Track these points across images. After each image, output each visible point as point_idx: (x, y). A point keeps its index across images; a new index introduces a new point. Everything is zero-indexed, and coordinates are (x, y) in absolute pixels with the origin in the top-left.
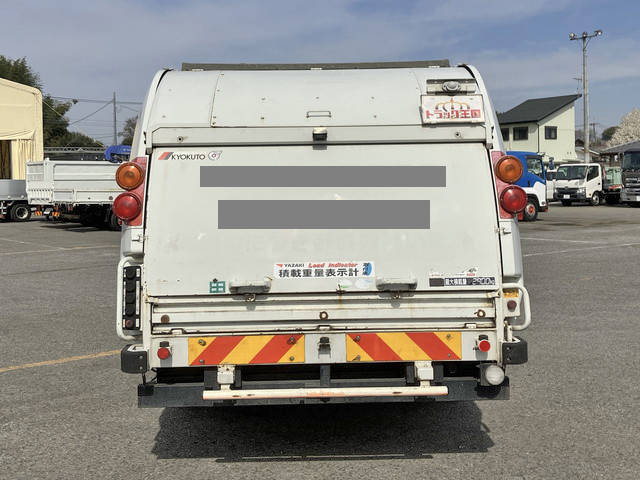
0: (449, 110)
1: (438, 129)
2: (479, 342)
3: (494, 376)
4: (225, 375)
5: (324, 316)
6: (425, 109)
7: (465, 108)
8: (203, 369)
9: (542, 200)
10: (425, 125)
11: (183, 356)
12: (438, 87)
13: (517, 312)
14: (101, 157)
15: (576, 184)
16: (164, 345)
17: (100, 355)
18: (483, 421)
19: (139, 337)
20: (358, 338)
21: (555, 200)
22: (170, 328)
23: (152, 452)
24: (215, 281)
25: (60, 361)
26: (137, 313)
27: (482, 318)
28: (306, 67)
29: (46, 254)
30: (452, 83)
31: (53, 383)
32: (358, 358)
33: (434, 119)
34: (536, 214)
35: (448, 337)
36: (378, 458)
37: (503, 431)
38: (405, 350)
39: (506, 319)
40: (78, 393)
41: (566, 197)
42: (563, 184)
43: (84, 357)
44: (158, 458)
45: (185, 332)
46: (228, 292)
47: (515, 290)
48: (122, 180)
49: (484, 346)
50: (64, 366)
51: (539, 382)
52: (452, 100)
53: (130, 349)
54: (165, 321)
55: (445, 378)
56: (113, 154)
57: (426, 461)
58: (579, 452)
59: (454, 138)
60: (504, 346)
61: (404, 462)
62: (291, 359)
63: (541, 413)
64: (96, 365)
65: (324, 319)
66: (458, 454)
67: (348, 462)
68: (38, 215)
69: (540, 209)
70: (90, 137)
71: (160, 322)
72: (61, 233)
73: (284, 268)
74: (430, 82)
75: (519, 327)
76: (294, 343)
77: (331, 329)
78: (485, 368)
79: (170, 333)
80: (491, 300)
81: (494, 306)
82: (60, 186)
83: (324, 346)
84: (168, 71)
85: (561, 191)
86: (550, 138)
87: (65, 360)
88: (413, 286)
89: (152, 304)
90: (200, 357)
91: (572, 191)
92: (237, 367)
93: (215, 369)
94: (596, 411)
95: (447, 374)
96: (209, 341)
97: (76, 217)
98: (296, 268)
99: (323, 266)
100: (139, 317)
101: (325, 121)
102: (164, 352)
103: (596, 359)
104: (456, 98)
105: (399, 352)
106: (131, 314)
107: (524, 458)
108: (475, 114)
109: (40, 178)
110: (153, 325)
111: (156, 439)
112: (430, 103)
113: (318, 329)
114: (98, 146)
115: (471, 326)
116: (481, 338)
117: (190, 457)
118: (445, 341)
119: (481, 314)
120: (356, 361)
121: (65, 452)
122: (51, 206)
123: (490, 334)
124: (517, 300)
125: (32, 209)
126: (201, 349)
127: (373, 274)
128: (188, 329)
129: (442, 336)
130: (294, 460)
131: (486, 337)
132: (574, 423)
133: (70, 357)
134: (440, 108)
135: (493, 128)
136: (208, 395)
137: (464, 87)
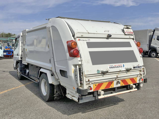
1: (127, 36)
6: (125, 31)
7: (130, 32)
12: (126, 27)
16: (90, 87)
20: (122, 81)
24: (98, 70)
28: (88, 20)
30: (128, 26)
32: (122, 85)
33: (127, 34)
45: (92, 83)
46: (101, 73)
54: (89, 80)
59: (129, 38)
60: (144, 79)
62: (112, 87)
65: (117, 77)
73: (110, 66)
75: (144, 75)
76: (112, 83)
77: (118, 79)
78: (140, 84)
79: (89, 84)
88: (131, 69)
89: (86, 77)
90: (95, 89)
93: (98, 91)
96: (97, 85)
98: (112, 66)
99: (116, 65)
105: (129, 83)
106: (81, 80)
110: (86, 82)
113: (116, 80)
115: (138, 76)
118: (135, 79)
119: (140, 73)
126: (96, 87)
127: (125, 67)
134: (127, 31)
137: (130, 27)
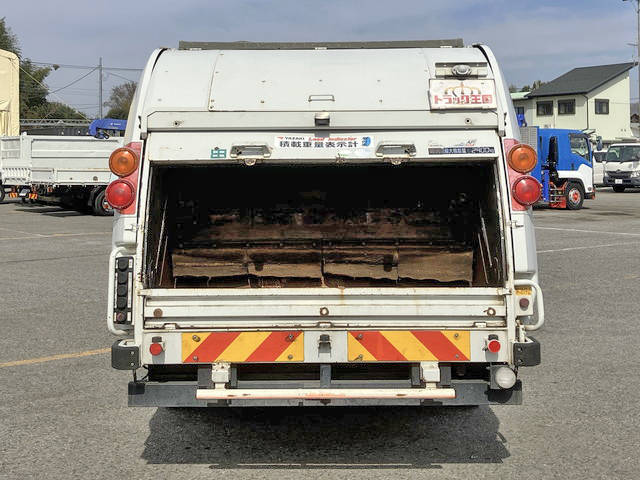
0: (459, 96)
1: (448, 115)
2: (489, 342)
3: (504, 379)
4: (220, 373)
5: (324, 312)
6: (433, 94)
7: (476, 93)
8: (196, 367)
9: (588, 186)
10: (433, 111)
11: (176, 352)
12: (448, 71)
13: (530, 311)
14: (84, 132)
15: (630, 166)
16: (157, 340)
17: (85, 354)
18: (500, 431)
19: (130, 332)
20: (361, 336)
21: (605, 185)
22: (163, 323)
23: (142, 457)
25: (42, 360)
26: (129, 306)
27: (493, 316)
28: (310, 46)
29: (22, 241)
30: (462, 67)
31: (34, 383)
32: (361, 357)
33: (442, 105)
34: (581, 202)
35: (456, 336)
36: (382, 467)
37: (521, 441)
38: (410, 350)
39: (518, 318)
40: (61, 394)
41: (619, 181)
42: (615, 166)
43: (67, 356)
44: (148, 463)
45: (178, 327)
47: (528, 287)
48: (115, 165)
49: (494, 346)
50: (46, 365)
51: (565, 390)
52: (462, 85)
53: (121, 344)
54: (158, 315)
55: (453, 381)
56: (97, 129)
57: (434, 471)
58: (601, 464)
59: (463, 124)
60: (515, 347)
61: (411, 472)
62: (290, 357)
63: (564, 422)
64: (80, 365)
65: (324, 316)
66: (470, 465)
67: (350, 471)
68: (14, 197)
69: (586, 196)
70: (71, 107)
71: (152, 316)
72: (39, 217)
74: (439, 65)
75: (532, 327)
76: (293, 340)
77: (332, 326)
78: (495, 370)
79: (163, 328)
80: (502, 298)
81: (505, 304)
82: (38, 164)
83: (325, 344)
84: (164, 50)
85: (613, 175)
86: (601, 113)
87: (47, 359)
89: (144, 296)
90: (193, 354)
91: (625, 175)
92: (233, 365)
93: (210, 367)
94: (625, 422)
95: (455, 376)
96: (204, 337)
97: (56, 200)
100: (131, 310)
101: (328, 106)
102: (157, 348)
103: (631, 366)
104: (466, 82)
105: (404, 351)
106: (122, 308)
107: (540, 469)
108: (486, 99)
109: (16, 155)
110: (146, 319)
111: (146, 443)
112: (440, 88)
113: (318, 326)
114: (80, 117)
115: (481, 325)
116: (490, 337)
117: (182, 462)
118: (452, 340)
119: (491, 312)
120: (359, 361)
121: (49, 455)
122: (28, 187)
123: (500, 334)
124: (530, 298)
125: (6, 190)
126: (195, 345)
128: (182, 324)
129: (449, 335)
130: (293, 467)
131: (497, 338)
132: (599, 435)
133: (51, 355)
134: (450, 92)
135: (505, 114)
136: (201, 394)
137: (475, 71)
